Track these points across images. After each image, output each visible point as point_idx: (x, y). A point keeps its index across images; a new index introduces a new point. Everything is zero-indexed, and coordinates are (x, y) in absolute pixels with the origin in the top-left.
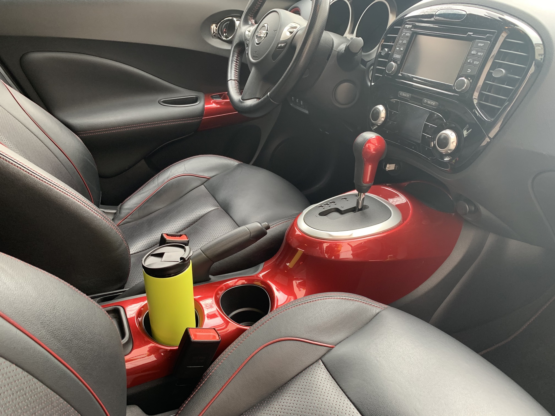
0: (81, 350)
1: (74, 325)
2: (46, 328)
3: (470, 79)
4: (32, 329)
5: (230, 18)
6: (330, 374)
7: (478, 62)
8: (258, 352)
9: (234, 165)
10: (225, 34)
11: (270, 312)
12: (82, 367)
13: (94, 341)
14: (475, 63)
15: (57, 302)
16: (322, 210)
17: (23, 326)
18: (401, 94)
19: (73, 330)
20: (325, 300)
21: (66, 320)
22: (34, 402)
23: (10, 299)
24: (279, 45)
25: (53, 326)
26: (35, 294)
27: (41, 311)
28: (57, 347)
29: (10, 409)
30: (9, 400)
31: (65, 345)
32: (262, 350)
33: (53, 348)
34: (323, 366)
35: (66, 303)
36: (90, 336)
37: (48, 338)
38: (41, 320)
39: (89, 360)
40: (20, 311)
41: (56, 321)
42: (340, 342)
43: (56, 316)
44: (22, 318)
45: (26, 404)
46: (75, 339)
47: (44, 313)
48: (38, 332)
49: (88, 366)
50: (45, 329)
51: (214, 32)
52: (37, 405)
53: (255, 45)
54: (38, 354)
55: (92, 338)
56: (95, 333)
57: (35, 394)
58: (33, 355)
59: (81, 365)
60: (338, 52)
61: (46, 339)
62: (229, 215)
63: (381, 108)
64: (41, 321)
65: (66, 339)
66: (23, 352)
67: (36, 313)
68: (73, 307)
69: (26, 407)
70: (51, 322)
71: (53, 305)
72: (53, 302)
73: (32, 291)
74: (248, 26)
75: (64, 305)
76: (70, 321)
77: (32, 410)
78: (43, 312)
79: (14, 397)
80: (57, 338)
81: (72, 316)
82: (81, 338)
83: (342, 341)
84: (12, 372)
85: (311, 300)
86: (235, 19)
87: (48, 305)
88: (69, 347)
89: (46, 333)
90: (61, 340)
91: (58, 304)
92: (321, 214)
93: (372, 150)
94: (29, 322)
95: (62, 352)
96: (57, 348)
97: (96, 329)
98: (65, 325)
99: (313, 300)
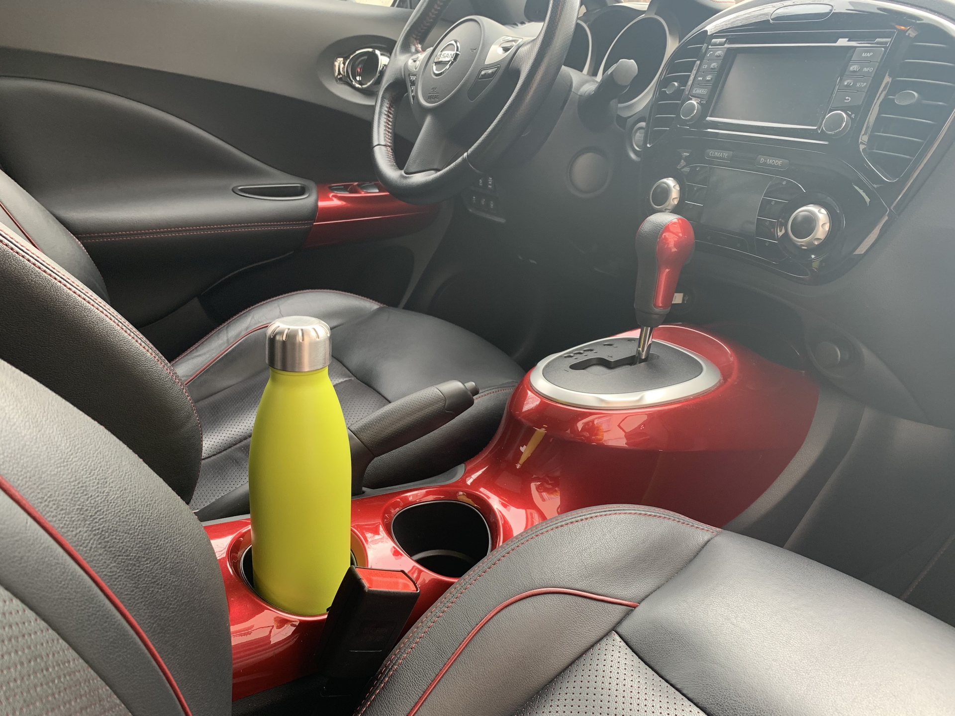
0: (158, 584)
1: (145, 526)
2: (88, 522)
3: (850, 113)
4: (59, 520)
5: (370, 50)
6: (640, 657)
7: (865, 84)
8: (492, 618)
9: (372, 310)
10: (358, 78)
11: (492, 551)
12: (159, 625)
13: (182, 569)
14: (858, 85)
15: (110, 471)
16: (573, 361)
17: (39, 509)
18: (712, 153)
19: (143, 538)
20: (609, 516)
21: (128, 513)
22: (65, 689)
23: (12, 444)
24: (483, 73)
25: (102, 520)
26: (66, 444)
27: (79, 483)
28: (110, 572)
29: (18, 697)
30: (14, 676)
31: (126, 568)
32: (499, 614)
33: (103, 572)
34: (623, 644)
35: (127, 477)
36: (175, 557)
37: (91, 548)
38: (79, 503)
39: (173, 612)
40: (34, 476)
41: (110, 511)
42: (647, 596)
43: (108, 500)
44: (39, 491)
45: (50, 691)
46: (147, 560)
47: (84, 488)
48: (71, 529)
49: (169, 625)
50: (87, 526)
51: (339, 73)
52: (72, 697)
53: (432, 77)
54: (71, 580)
55: (177, 563)
56: (184, 552)
57: (66, 672)
58: (61, 582)
59: (156, 621)
60: (581, 96)
61: (88, 548)
62: (374, 389)
63: (670, 182)
64: (79, 505)
65: (127, 556)
66: (40, 570)
67: (68, 486)
68: (141, 488)
69: (50, 698)
70: (98, 511)
71: (101, 475)
72: (102, 468)
73: (58, 437)
74: (409, 54)
75: (124, 479)
76: (136, 517)
77: (64, 707)
78: (82, 487)
79: (25, 672)
80: (111, 551)
81: (140, 507)
82: (158, 558)
83: (649, 595)
84: (16, 614)
85: (583, 517)
86: (378, 52)
87: (92, 474)
88: (134, 574)
89: (89, 536)
90: (119, 556)
91: (112, 475)
92: (574, 367)
93: (672, 244)
94: (54, 504)
95: (120, 584)
96: (109, 574)
97: (186, 544)
98: (127, 524)
99: (586, 517)
